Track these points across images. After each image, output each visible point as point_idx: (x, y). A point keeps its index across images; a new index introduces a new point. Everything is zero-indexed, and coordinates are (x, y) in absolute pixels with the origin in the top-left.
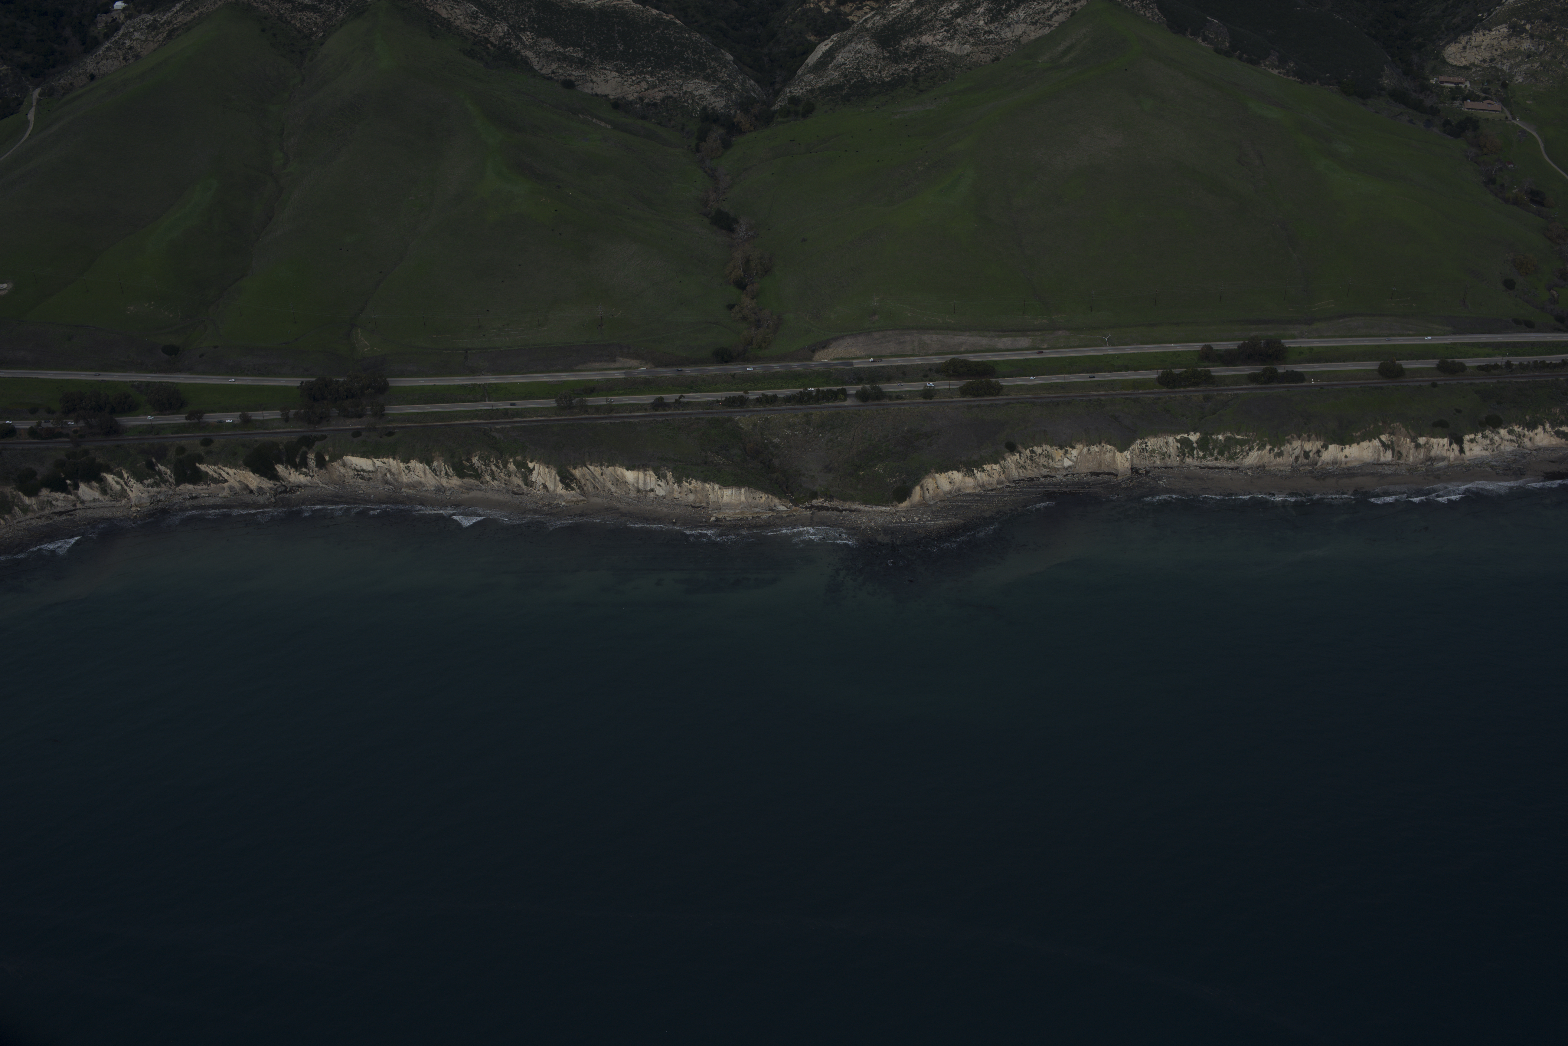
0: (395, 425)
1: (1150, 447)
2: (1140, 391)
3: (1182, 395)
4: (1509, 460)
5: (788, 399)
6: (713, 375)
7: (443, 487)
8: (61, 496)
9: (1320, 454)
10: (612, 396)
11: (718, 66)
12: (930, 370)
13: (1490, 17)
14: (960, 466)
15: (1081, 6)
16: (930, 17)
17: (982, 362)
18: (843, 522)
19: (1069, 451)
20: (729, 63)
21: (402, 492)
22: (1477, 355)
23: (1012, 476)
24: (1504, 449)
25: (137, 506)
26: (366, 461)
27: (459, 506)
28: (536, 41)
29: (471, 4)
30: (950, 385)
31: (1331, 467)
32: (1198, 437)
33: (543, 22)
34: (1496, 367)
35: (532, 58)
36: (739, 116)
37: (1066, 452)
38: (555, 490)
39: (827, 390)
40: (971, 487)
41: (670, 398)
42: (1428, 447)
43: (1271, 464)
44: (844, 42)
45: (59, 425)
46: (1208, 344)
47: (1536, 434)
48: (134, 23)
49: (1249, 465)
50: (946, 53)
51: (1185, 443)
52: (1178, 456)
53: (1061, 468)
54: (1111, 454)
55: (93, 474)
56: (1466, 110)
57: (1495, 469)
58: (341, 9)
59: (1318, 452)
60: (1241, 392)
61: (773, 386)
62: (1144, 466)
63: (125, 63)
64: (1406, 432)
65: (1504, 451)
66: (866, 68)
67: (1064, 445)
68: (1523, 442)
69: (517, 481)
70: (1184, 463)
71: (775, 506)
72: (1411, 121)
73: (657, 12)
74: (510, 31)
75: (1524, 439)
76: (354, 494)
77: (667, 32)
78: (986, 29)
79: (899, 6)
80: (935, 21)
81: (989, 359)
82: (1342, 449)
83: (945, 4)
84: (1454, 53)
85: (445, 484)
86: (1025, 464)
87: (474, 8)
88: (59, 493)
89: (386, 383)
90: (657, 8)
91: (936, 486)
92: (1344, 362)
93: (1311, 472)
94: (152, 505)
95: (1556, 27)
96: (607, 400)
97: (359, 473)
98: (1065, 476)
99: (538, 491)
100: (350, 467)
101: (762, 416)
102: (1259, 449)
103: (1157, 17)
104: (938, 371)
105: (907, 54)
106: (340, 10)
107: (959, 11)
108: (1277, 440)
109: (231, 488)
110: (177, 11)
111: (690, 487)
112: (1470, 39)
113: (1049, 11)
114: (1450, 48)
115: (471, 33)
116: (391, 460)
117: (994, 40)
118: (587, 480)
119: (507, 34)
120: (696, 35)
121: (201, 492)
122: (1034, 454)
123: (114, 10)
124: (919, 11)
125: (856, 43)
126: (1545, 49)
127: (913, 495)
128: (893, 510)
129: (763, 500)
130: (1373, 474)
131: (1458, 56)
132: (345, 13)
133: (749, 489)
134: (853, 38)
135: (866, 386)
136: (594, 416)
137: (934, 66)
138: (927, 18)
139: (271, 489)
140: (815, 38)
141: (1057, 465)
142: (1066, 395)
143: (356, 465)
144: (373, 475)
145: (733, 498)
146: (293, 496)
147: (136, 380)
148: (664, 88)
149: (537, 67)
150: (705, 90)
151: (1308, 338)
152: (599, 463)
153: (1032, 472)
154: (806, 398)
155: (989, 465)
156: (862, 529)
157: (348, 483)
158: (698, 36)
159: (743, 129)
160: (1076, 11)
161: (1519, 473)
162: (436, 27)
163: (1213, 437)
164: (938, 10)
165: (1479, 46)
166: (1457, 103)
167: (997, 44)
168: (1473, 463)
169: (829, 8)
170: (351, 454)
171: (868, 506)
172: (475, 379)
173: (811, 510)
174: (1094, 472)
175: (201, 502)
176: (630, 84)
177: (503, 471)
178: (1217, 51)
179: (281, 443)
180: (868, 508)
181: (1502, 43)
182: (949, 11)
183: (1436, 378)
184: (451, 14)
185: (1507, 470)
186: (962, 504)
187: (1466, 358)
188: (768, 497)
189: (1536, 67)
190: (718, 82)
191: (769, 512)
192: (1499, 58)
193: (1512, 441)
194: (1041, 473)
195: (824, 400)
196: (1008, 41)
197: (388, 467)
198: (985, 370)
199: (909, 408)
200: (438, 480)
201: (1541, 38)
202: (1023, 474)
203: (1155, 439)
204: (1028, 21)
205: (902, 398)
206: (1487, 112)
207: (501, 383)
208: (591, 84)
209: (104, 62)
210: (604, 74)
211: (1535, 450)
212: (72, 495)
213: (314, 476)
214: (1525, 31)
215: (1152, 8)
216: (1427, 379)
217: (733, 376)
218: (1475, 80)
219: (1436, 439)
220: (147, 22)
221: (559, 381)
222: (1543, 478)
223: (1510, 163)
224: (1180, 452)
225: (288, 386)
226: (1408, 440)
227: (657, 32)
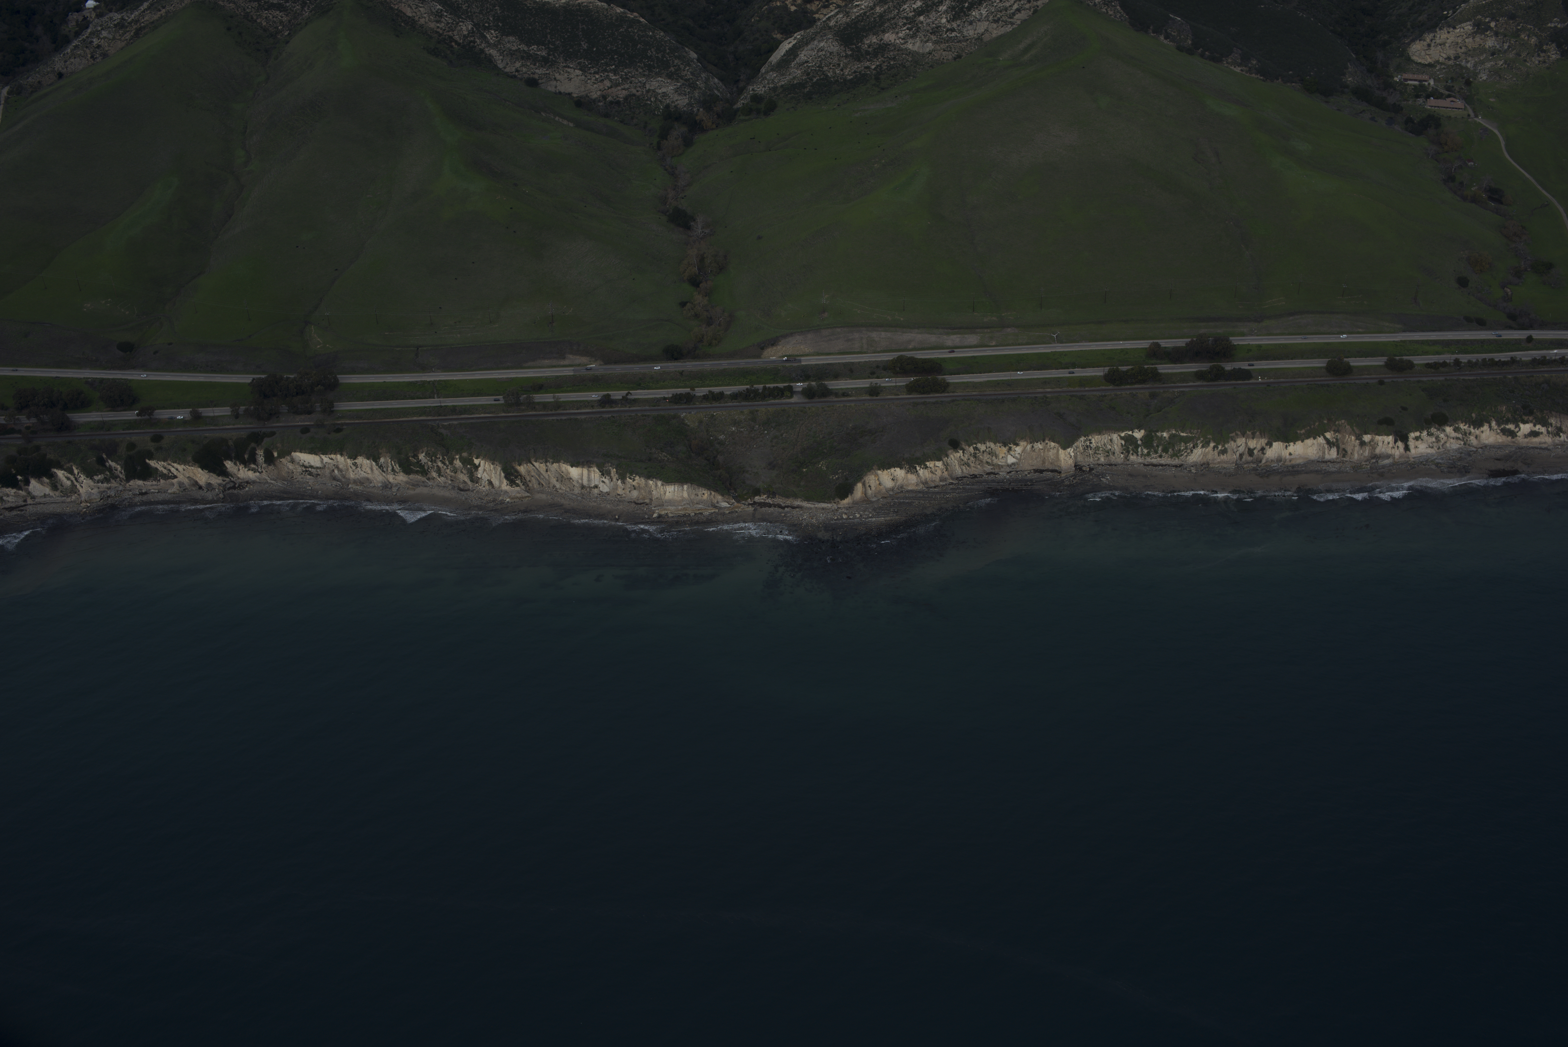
0: (343, 422)
1: (1094, 444)
2: (1086, 389)
3: (1128, 393)
4: (1454, 457)
5: (735, 396)
6: (661, 372)
7: (390, 483)
8: (11, 491)
9: (1264, 451)
10: (560, 393)
11: (681, 64)
12: (878, 367)
13: (1455, 14)
14: (903, 463)
15: (1043, 4)
16: (893, 15)
17: (928, 359)
18: (785, 518)
19: (1013, 449)
20: (692, 61)
21: (350, 488)
22: (1426, 353)
23: (955, 473)
24: (1450, 447)
25: (86, 502)
26: (314, 457)
27: (405, 502)
28: (500, 39)
29: (436, 2)
30: (896, 383)
31: (1275, 465)
32: (1142, 435)
33: (508, 21)
34: (1444, 364)
35: (496, 56)
36: (701, 114)
37: (1010, 449)
38: (500, 487)
39: (774, 387)
40: (913, 484)
41: (617, 395)
42: (1373, 445)
43: (1215, 462)
44: (807, 40)
45: (12, 421)
46: (1156, 341)
47: (1482, 432)
48: (102, 22)
49: (1193, 462)
50: (908, 51)
51: (1129, 440)
52: (1122, 453)
53: (1004, 465)
54: (1055, 451)
55: (43, 470)
56: (1429, 108)
57: (1440, 467)
58: (307, 7)
59: (1263, 449)
60: (1187, 389)
61: (720, 383)
62: (1088, 464)
63: (93, 61)
64: (1351, 429)
65: (1449, 448)
66: (828, 66)
67: (1008, 442)
68: (1469, 440)
69: (463, 477)
70: (1128, 460)
71: (718, 502)
72: (1373, 119)
73: (622, 10)
74: (475, 29)
75: (1470, 436)
76: (301, 490)
77: (631, 31)
78: (948, 26)
79: (862, 4)
80: (897, 19)
81: (936, 357)
82: (1286, 447)
83: (908, 2)
84: (1418, 51)
85: (391, 480)
86: (969, 461)
87: (439, 7)
88: (10, 489)
89: (336, 380)
90: (623, 7)
91: (878, 483)
92: (1292, 359)
93: (1255, 469)
94: (102, 501)
95: (1521, 25)
96: (554, 397)
97: (307, 469)
98: (1008, 473)
99: (484, 488)
100: (299, 463)
101: (708, 413)
102: (1203, 447)
103: (1120, 15)
104: (885, 369)
105: (869, 51)
106: (306, 9)
107: (922, 9)
108: (1221, 437)
109: (181, 484)
110: (144, 10)
111: (634, 484)
112: (1434, 36)
113: (1011, 9)
114: (1414, 46)
115: (435, 31)
116: (339, 456)
117: (956, 38)
118: (532, 476)
119: (471, 33)
120: (660, 33)
121: (151, 488)
122: (977, 452)
123: (86, 9)
124: (882, 9)
125: (819, 41)
126: (1509, 47)
127: (854, 492)
128: (835, 506)
129: (705, 497)
130: (1317, 472)
131: (1423, 53)
132: (311, 12)
133: (691, 486)
134: (816, 36)
135: (812, 383)
136: (541, 413)
137: (896, 64)
138: (890, 16)
139: (220, 485)
140: (781, 36)
141: (1001, 462)
142: (1012, 392)
143: (304, 461)
144: (321, 471)
145: (676, 495)
146: (241, 492)
147: (90, 376)
148: (627, 86)
149: (501, 66)
150: (668, 88)
151: (1257, 336)
152: (544, 460)
153: (976, 469)
154: (752, 395)
155: (931, 462)
156: (803, 525)
157: (296, 479)
158: (662, 34)
159: (705, 127)
160: (1038, 9)
161: (1464, 471)
162: (400, 25)
163: (1158, 434)
164: (900, 8)
165: (1444, 44)
166: (1420, 101)
167: (959, 41)
168: (1418, 461)
169: (795, 6)
170: (299, 451)
171: (810, 503)
172: (425, 376)
173: (753, 507)
174: (1038, 469)
175: (150, 497)
176: (594, 83)
177: (449, 467)
178: (1180, 49)
179: (230, 439)
180: (810, 505)
181: (1467, 40)
182: (912, 9)
183: (1384, 376)
184: (416, 13)
185: (1452, 468)
186: (905, 500)
187: (1415, 356)
188: (711, 494)
189: (1500, 65)
190: (681, 80)
191: (711, 508)
192: (1464, 56)
193: (1458, 438)
194: (984, 470)
195: (771, 397)
196: (970, 39)
197: (336, 463)
198: (933, 368)
199: (855, 405)
200: (384, 476)
201: (1505, 36)
202: (966, 471)
203: (1099, 436)
204: (990, 19)
205: (848, 395)
206: (1450, 109)
207: (450, 380)
208: (554, 83)
209: (72, 60)
210: (567, 72)
211: (1481, 448)
212: (22, 491)
213: (262, 472)
214: (1490, 28)
215: (1115, 6)
216: (1374, 376)
217: (681, 373)
218: (1440, 78)
219: (1381, 437)
220: (115, 21)
221: (508, 378)
222: (1488, 475)
223: (1470, 161)
224: (1124, 450)
225: (239, 383)
226: (1353, 438)
227: (621, 30)
